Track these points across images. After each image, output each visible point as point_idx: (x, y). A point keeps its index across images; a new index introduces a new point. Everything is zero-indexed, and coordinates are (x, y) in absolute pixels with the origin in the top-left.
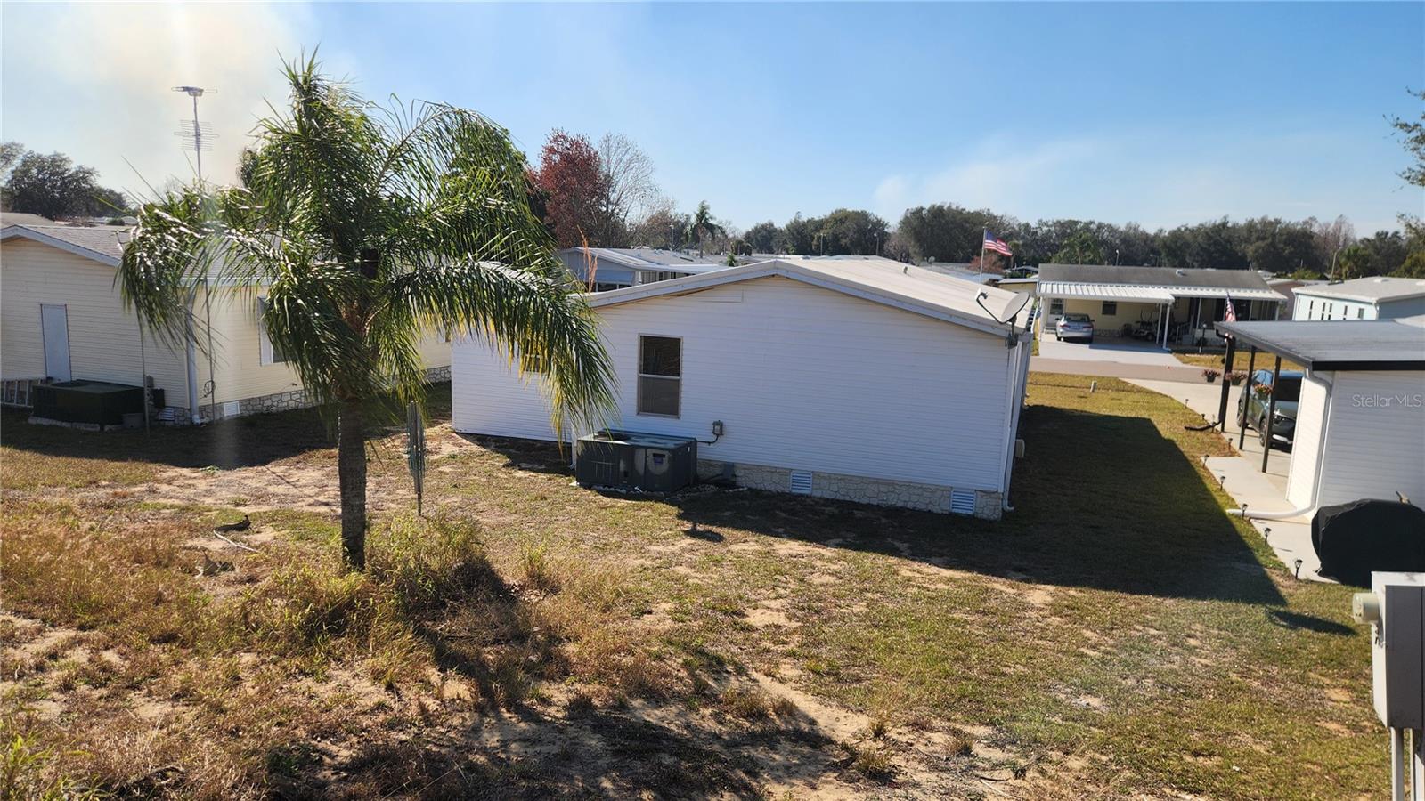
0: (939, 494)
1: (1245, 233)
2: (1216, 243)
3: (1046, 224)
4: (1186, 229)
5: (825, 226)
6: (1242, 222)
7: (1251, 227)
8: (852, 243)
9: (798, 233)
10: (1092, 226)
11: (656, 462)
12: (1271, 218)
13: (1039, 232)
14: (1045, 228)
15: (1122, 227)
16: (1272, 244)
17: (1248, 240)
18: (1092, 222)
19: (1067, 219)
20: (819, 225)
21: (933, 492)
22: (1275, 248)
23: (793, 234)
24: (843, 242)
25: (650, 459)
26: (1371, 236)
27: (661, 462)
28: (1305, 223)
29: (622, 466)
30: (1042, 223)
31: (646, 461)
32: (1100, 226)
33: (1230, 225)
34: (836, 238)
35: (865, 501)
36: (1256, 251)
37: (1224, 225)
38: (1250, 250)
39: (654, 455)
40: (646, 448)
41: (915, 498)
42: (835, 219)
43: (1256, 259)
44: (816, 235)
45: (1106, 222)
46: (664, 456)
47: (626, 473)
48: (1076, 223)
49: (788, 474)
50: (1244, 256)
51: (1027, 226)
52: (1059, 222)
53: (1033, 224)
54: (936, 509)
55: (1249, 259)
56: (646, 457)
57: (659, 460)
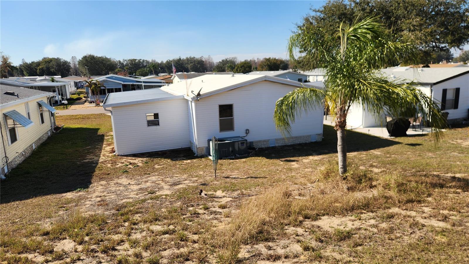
0: (308, 137)
1: (187, 61)
2: (179, 65)
3: (126, 60)
4: (170, 61)
5: (41, 64)
6: (185, 58)
7: (187, 59)
8: (56, 70)
9: (29, 67)
10: (141, 61)
11: (242, 145)
12: (192, 57)
13: (124, 63)
14: (126, 62)
15: (150, 61)
16: (194, 64)
17: (188, 63)
18: (141, 60)
19: (132, 59)
20: (38, 64)
21: (306, 137)
22: (195, 65)
23: (26, 68)
24: (52, 70)
25: (240, 145)
26: (221, 61)
27: (244, 145)
28: (201, 58)
29: (231, 149)
30: (125, 60)
31: (238, 146)
32: (143, 61)
33: (181, 59)
34: (48, 68)
35: (290, 144)
36: (191, 67)
37: (180, 59)
38: (189, 66)
39: (241, 143)
40: (238, 141)
41: (302, 140)
42: (45, 61)
43: (191, 69)
44: (38, 68)
45: (145, 59)
46: (244, 143)
47: (232, 151)
48: (136, 60)
49: (268, 141)
50: (188, 68)
51: (120, 61)
52: (130, 60)
53: (122, 61)
54: (307, 142)
55: (189, 69)
56: (238, 144)
57: (243, 144)
